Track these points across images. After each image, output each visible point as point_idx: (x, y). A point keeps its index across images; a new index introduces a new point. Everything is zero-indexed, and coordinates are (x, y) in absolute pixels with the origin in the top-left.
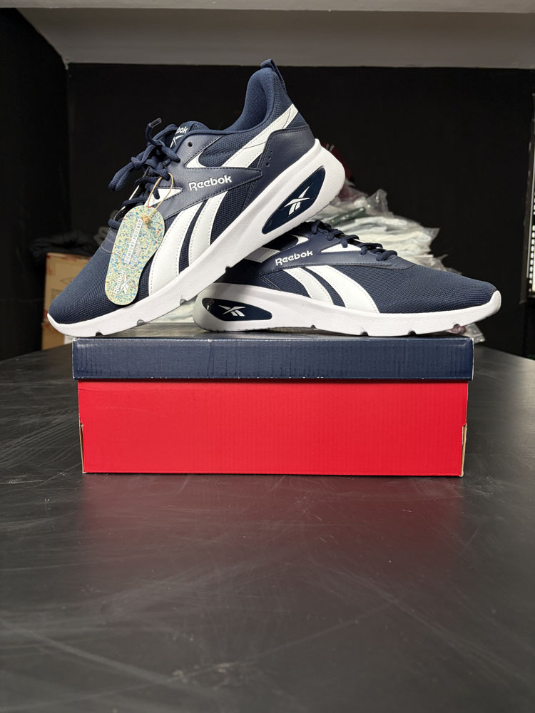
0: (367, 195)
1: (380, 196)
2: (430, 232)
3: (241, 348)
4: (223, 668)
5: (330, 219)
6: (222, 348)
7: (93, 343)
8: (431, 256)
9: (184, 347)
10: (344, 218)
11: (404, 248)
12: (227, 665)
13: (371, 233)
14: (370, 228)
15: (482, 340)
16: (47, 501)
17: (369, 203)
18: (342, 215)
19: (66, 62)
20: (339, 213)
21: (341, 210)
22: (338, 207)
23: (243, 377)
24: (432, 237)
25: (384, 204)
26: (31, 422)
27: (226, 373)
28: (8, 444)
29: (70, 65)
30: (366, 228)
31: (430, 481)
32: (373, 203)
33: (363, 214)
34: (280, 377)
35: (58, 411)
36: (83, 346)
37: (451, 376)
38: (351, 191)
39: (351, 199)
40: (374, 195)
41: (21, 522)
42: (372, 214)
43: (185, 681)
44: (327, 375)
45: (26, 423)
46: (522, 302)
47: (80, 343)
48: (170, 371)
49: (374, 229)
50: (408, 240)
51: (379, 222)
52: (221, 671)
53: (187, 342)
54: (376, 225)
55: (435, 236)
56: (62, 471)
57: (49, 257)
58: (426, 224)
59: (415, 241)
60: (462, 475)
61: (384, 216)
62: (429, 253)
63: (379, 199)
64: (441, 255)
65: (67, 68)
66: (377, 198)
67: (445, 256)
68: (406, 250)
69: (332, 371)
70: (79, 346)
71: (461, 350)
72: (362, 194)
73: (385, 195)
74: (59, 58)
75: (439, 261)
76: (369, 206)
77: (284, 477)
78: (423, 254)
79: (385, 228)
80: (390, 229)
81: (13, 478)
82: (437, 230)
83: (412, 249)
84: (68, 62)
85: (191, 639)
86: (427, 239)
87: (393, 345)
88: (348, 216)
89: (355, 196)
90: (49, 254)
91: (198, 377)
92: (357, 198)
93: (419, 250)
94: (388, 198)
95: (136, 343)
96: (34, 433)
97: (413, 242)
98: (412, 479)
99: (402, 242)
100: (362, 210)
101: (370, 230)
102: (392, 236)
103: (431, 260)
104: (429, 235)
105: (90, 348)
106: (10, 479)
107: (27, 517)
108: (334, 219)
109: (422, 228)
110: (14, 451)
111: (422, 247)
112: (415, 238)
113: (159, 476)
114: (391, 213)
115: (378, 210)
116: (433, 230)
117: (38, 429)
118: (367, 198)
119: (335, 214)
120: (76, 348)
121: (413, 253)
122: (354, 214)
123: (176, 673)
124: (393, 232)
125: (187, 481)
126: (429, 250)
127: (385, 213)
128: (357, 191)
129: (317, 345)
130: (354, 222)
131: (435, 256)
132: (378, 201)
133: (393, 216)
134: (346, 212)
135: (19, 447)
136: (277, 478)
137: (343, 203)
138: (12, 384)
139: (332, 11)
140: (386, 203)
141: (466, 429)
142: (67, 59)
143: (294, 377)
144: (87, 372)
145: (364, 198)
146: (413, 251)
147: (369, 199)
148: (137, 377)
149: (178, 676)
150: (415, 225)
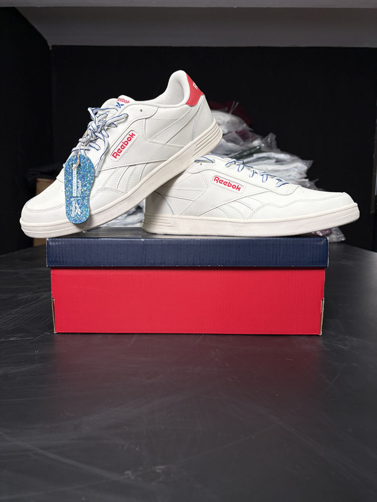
0: (262, 137)
1: (271, 137)
2: (307, 163)
3: (164, 245)
4: (159, 469)
5: (236, 154)
6: (151, 245)
7: (61, 242)
8: (307, 180)
9: (125, 244)
10: (245, 153)
11: (288, 174)
12: (162, 467)
13: (265, 164)
14: (264, 160)
15: (343, 239)
16: (37, 352)
17: (263, 143)
18: (244, 151)
19: (50, 45)
20: (242, 150)
21: (243, 148)
22: (241, 145)
23: (166, 266)
24: (308, 166)
25: (274, 143)
26: (26, 297)
27: (154, 263)
28: (9, 312)
29: (53, 46)
30: (261, 160)
31: (306, 339)
32: (266, 143)
33: (259, 151)
34: (193, 266)
35: (45, 289)
36: (54, 244)
37: (313, 265)
38: (250, 134)
39: (251, 140)
40: (267, 137)
41: (19, 367)
42: (266, 150)
43: (133, 478)
44: (225, 264)
45: (22, 298)
46: (372, 212)
47: (51, 242)
48: (115, 261)
49: (266, 161)
50: (291, 168)
51: (270, 156)
52: (158, 471)
53: (127, 241)
54: (268, 158)
55: (310, 166)
56: (47, 332)
57: (38, 181)
58: (303, 157)
59: (296, 170)
60: (321, 335)
61: (274, 152)
62: (306, 178)
63: (271, 139)
64: (314, 179)
65: (51, 49)
66: (269, 139)
67: (317, 180)
68: (290, 176)
69: (229, 261)
70: (50, 243)
71: (320, 246)
72: (258, 136)
73: (274, 137)
74: (45, 42)
75: (313, 184)
76: (263, 145)
77: (202, 336)
78: (302, 178)
79: (275, 160)
80: (278, 161)
81: (12, 336)
82: (311, 162)
83: (293, 175)
84: (52, 44)
85: (137, 449)
86: (304, 168)
87: (272, 243)
88: (248, 152)
89: (253, 138)
90: (39, 179)
91: (135, 266)
92: (255, 139)
93: (299, 176)
94: (276, 139)
95: (91, 241)
96: (28, 304)
97: (294, 170)
98: (293, 337)
99: (287, 170)
100: (258, 147)
101: (264, 162)
102: (279, 166)
103: (307, 183)
104: (306, 165)
105: (59, 245)
106: (10, 337)
107: (22, 363)
108: (239, 154)
109: (300, 160)
110: (14, 318)
111: (301, 174)
112: (296, 167)
113: (115, 335)
114: (279, 150)
115: (270, 148)
116: (308, 161)
117: (30, 302)
118: (262, 139)
119: (239, 151)
120: (49, 245)
121: (294, 178)
122: (253, 151)
123: (126, 473)
124: (280, 163)
125: (135, 338)
126: (305, 176)
127: (275, 150)
128: (255, 135)
129: (219, 243)
130: (253, 156)
131: (310, 180)
132: (269, 142)
133: (280, 152)
134: (247, 149)
135: (17, 315)
136: (197, 336)
137: (245, 143)
138: (12, 271)
139: (237, 8)
140: (275, 142)
141: (324, 302)
142: (51, 43)
143: (202, 266)
144: (57, 262)
145: (259, 139)
146: (295, 177)
147: (264, 140)
148: (92, 266)
149: (128, 474)
150: (296, 158)
